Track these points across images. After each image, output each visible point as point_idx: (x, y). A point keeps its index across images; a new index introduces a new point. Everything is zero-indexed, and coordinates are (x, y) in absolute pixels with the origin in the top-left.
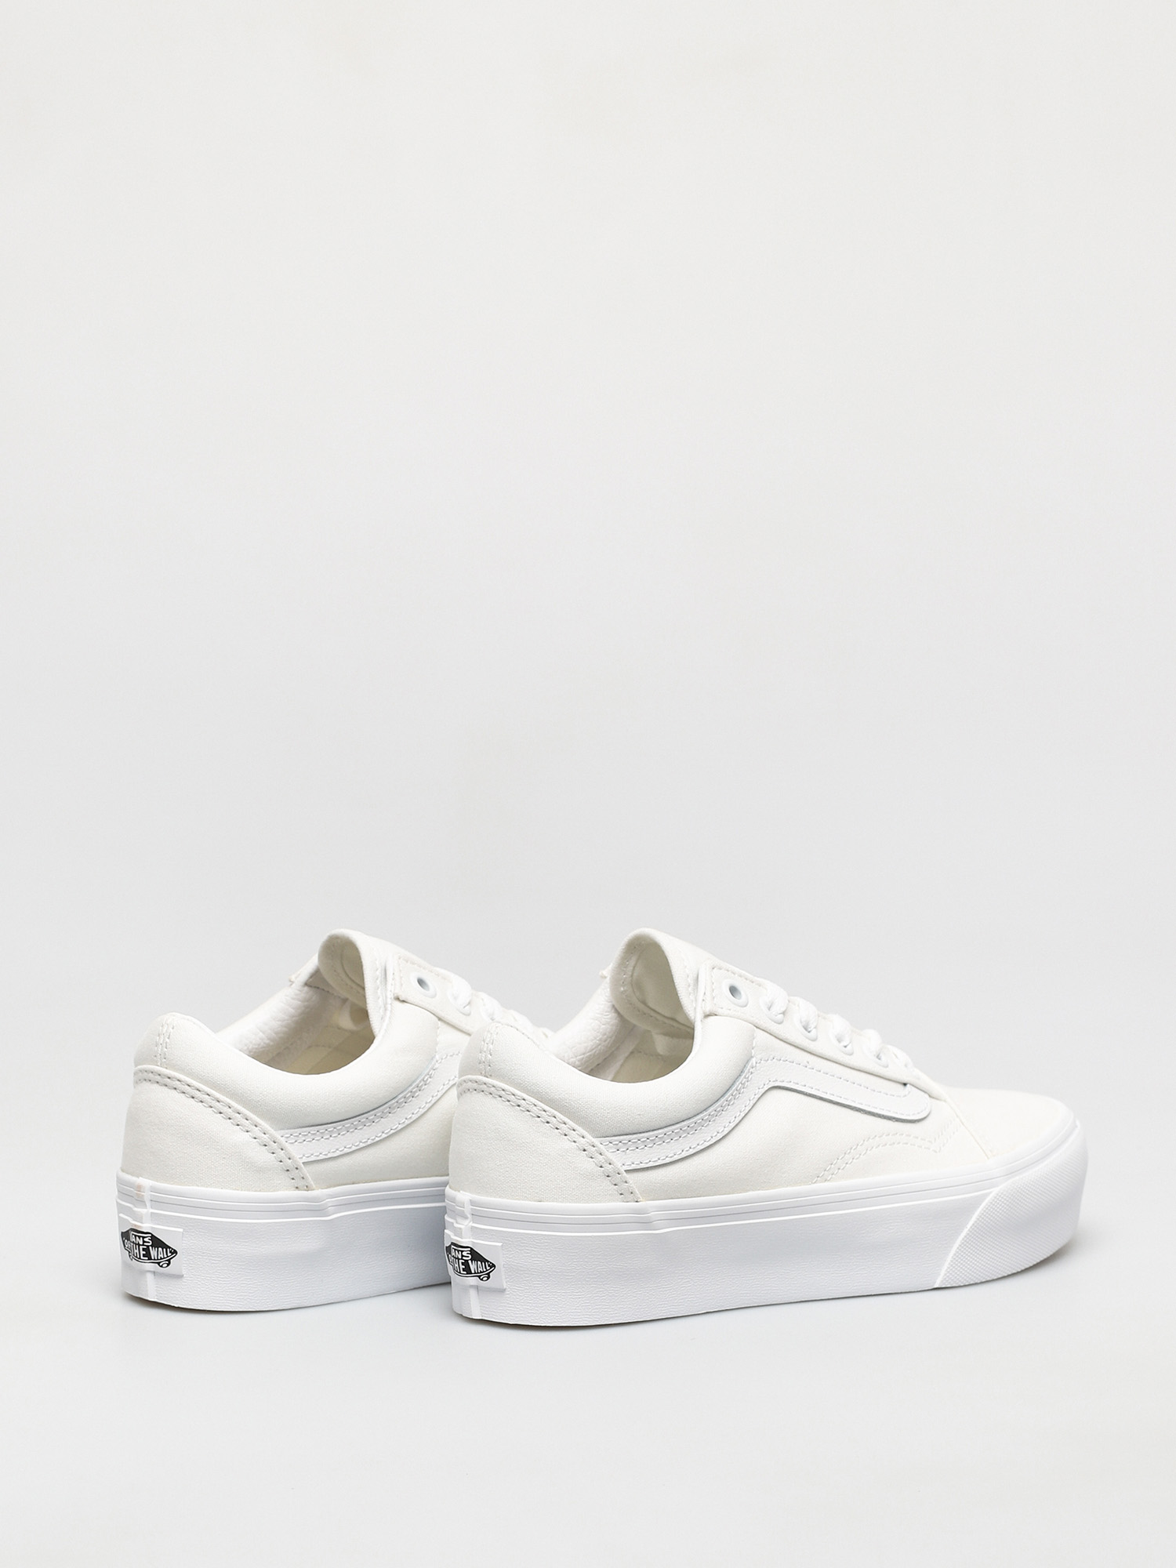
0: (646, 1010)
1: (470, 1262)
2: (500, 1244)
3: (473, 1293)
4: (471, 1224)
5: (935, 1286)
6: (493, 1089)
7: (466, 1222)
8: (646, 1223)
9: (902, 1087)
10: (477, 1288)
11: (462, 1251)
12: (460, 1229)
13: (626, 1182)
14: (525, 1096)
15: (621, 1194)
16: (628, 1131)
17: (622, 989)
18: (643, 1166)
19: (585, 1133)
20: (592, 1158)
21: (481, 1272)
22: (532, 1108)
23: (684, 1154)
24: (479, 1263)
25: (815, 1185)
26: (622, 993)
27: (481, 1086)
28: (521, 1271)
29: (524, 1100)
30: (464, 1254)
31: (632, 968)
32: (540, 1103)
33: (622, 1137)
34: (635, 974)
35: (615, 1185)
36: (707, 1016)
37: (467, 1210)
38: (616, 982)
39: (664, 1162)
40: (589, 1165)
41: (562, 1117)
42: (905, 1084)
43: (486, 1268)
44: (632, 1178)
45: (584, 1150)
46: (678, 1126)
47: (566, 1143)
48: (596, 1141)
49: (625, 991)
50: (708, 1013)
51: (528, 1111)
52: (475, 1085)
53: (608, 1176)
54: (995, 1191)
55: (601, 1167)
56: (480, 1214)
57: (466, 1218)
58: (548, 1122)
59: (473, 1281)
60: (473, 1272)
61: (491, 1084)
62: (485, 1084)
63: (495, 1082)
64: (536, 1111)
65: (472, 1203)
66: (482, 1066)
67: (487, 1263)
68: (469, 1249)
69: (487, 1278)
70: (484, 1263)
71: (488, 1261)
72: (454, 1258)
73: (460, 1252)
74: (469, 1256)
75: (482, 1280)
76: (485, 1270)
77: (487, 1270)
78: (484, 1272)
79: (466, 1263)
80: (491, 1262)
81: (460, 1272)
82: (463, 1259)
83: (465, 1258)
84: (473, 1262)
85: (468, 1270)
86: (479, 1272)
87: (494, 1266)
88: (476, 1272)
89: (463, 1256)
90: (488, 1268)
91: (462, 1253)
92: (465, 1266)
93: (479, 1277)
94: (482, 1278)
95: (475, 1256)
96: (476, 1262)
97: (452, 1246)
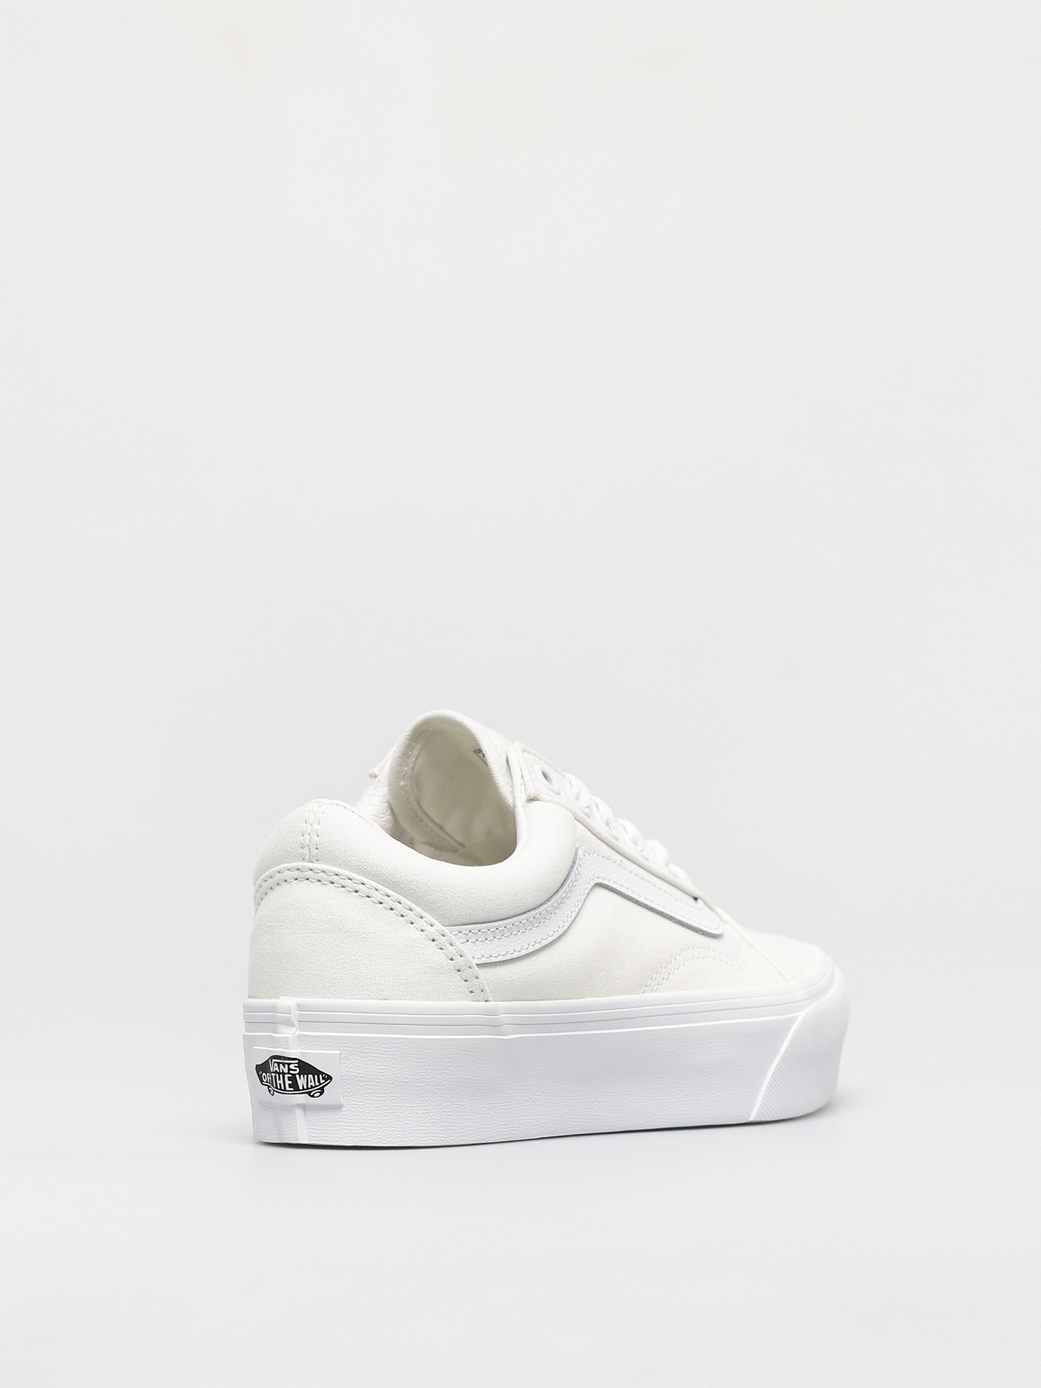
0: (420, 813)
1: (297, 1076)
2: (339, 1052)
3: (299, 1112)
4: (298, 1032)
5: (751, 1119)
6: (322, 874)
7: (292, 1030)
8: (495, 1027)
9: (693, 900)
10: (304, 1107)
11: (289, 1064)
12: (286, 1038)
13: (477, 978)
14: (364, 880)
15: (471, 992)
16: (478, 919)
17: (402, 783)
18: (493, 960)
19: (434, 921)
20: (441, 949)
21: (312, 1087)
22: (372, 892)
23: (531, 949)
24: (311, 1076)
25: (644, 994)
26: (402, 788)
27: (305, 874)
28: (364, 1082)
29: (363, 884)
30: (292, 1067)
31: (414, 759)
32: (381, 887)
33: (472, 926)
34: (417, 767)
35: (466, 981)
36: (531, 800)
37: (295, 1015)
38: (397, 774)
39: (512, 957)
40: (440, 957)
41: (408, 902)
42: (696, 899)
43: (319, 1081)
44: (484, 974)
45: (433, 940)
46: (525, 916)
47: (412, 932)
48: (446, 930)
49: (404, 786)
50: (532, 798)
51: (368, 897)
52: (296, 874)
53: (458, 971)
54: (801, 1015)
55: (451, 959)
56: (309, 1018)
57: (293, 1025)
58: (392, 909)
59: (302, 1098)
60: (301, 1088)
61: (319, 870)
62: (312, 870)
63: (325, 867)
64: (377, 896)
65: (300, 1007)
66: (306, 851)
67: (321, 1076)
68: (297, 1061)
69: (319, 1094)
70: (316, 1076)
71: (322, 1073)
72: (278, 1073)
73: (286, 1066)
74: (297, 1069)
75: (313, 1096)
76: (317, 1084)
77: (320, 1084)
78: (316, 1086)
79: (293, 1078)
80: (326, 1074)
81: (285, 1090)
82: (289, 1073)
83: (291, 1072)
84: (302, 1076)
85: (295, 1086)
86: (309, 1087)
87: (330, 1078)
88: (305, 1088)
89: (289, 1069)
90: (322, 1081)
91: (289, 1066)
92: (291, 1082)
93: (309, 1093)
94: (312, 1094)
95: (306, 1068)
96: (305, 1076)
97: (274, 1060)
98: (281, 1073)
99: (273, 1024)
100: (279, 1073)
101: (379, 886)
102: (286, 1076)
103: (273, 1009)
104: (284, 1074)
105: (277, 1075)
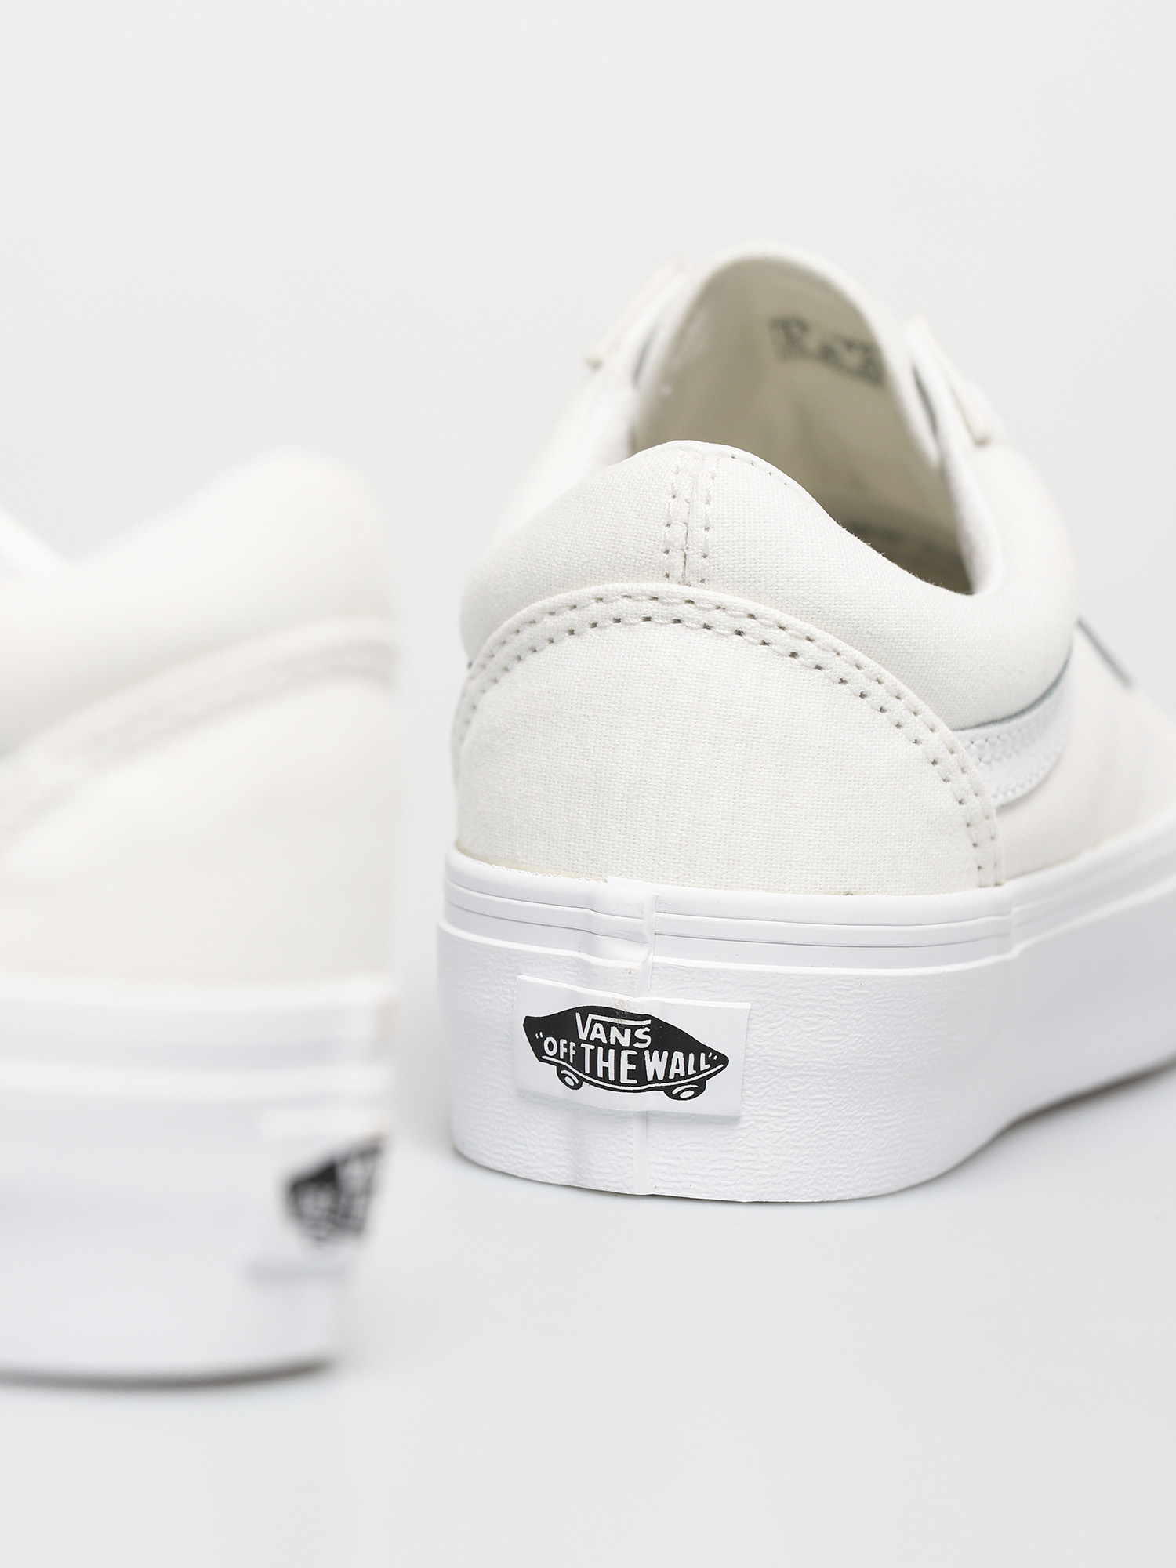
1: (647, 1053)
2: (748, 1006)
4: (656, 959)
6: (718, 614)
7: (641, 953)
10: (652, 1121)
11: (634, 1029)
12: (621, 969)
13: (993, 838)
14: (811, 630)
15: (980, 868)
19: (935, 721)
21: (677, 1077)
22: (829, 659)
24: (678, 1055)
27: (672, 609)
28: (791, 1068)
30: (639, 1034)
33: (988, 729)
35: (975, 845)
36: (979, 443)
37: (648, 921)
40: (941, 796)
41: (895, 680)
43: (697, 1066)
44: (1001, 828)
45: (934, 762)
47: (898, 745)
51: (819, 667)
52: (649, 608)
53: (970, 824)
55: (961, 801)
60: (650, 1078)
61: (709, 602)
62: (691, 602)
63: (726, 598)
64: (839, 667)
65: (662, 905)
66: (676, 558)
67: (703, 1055)
68: (649, 1022)
69: (691, 1093)
70: (692, 1056)
71: (707, 1050)
72: (603, 1045)
73: (628, 1032)
74: (648, 1038)
75: (677, 1097)
76: (691, 1071)
77: (699, 1072)
78: (687, 1076)
79: (638, 1060)
80: (715, 1053)
81: (617, 1081)
82: (631, 1047)
83: (637, 1045)
84: (656, 1053)
85: (639, 1075)
86: (671, 1076)
87: (723, 1060)
88: (661, 1077)
89: (634, 1039)
90: (703, 1066)
91: (633, 1034)
92: (633, 1067)
93: (668, 1091)
94: (674, 1093)
95: (667, 1037)
96: (666, 1054)
97: (591, 1017)
98: (612, 1047)
99: (588, 934)
100: (607, 1047)
101: (841, 646)
102: (625, 1054)
103: (590, 903)
104: (619, 1048)
105: (600, 1050)
